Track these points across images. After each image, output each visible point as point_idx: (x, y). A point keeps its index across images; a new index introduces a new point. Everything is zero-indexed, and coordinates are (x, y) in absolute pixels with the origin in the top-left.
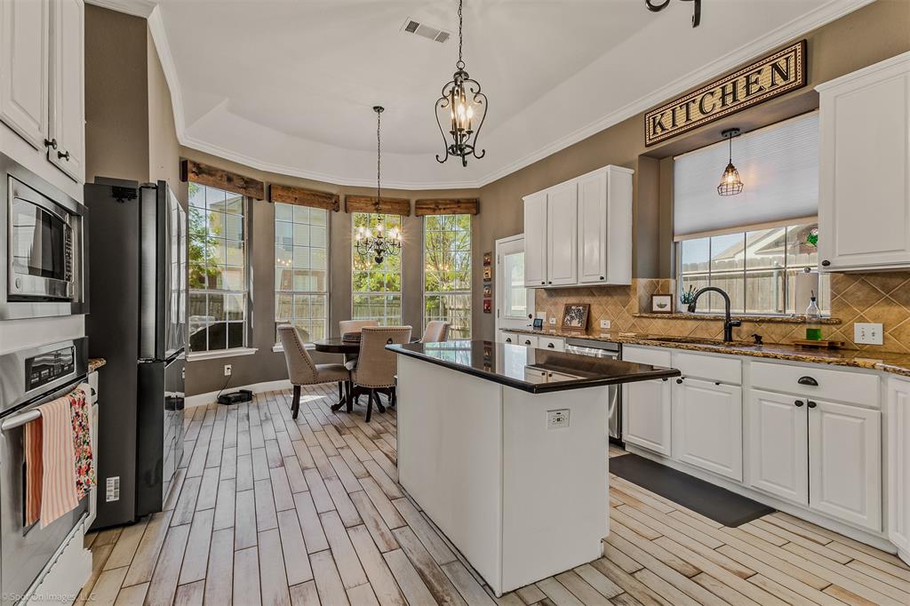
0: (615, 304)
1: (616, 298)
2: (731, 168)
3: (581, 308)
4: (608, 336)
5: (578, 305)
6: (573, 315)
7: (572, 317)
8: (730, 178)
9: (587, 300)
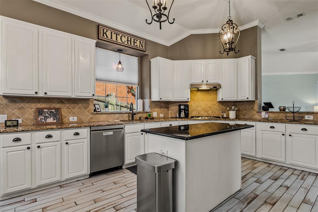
0: (80, 108)
1: (80, 105)
2: (120, 63)
3: (53, 111)
4: (76, 125)
5: (49, 109)
6: (47, 115)
7: (45, 117)
8: (120, 66)
9: (57, 106)
